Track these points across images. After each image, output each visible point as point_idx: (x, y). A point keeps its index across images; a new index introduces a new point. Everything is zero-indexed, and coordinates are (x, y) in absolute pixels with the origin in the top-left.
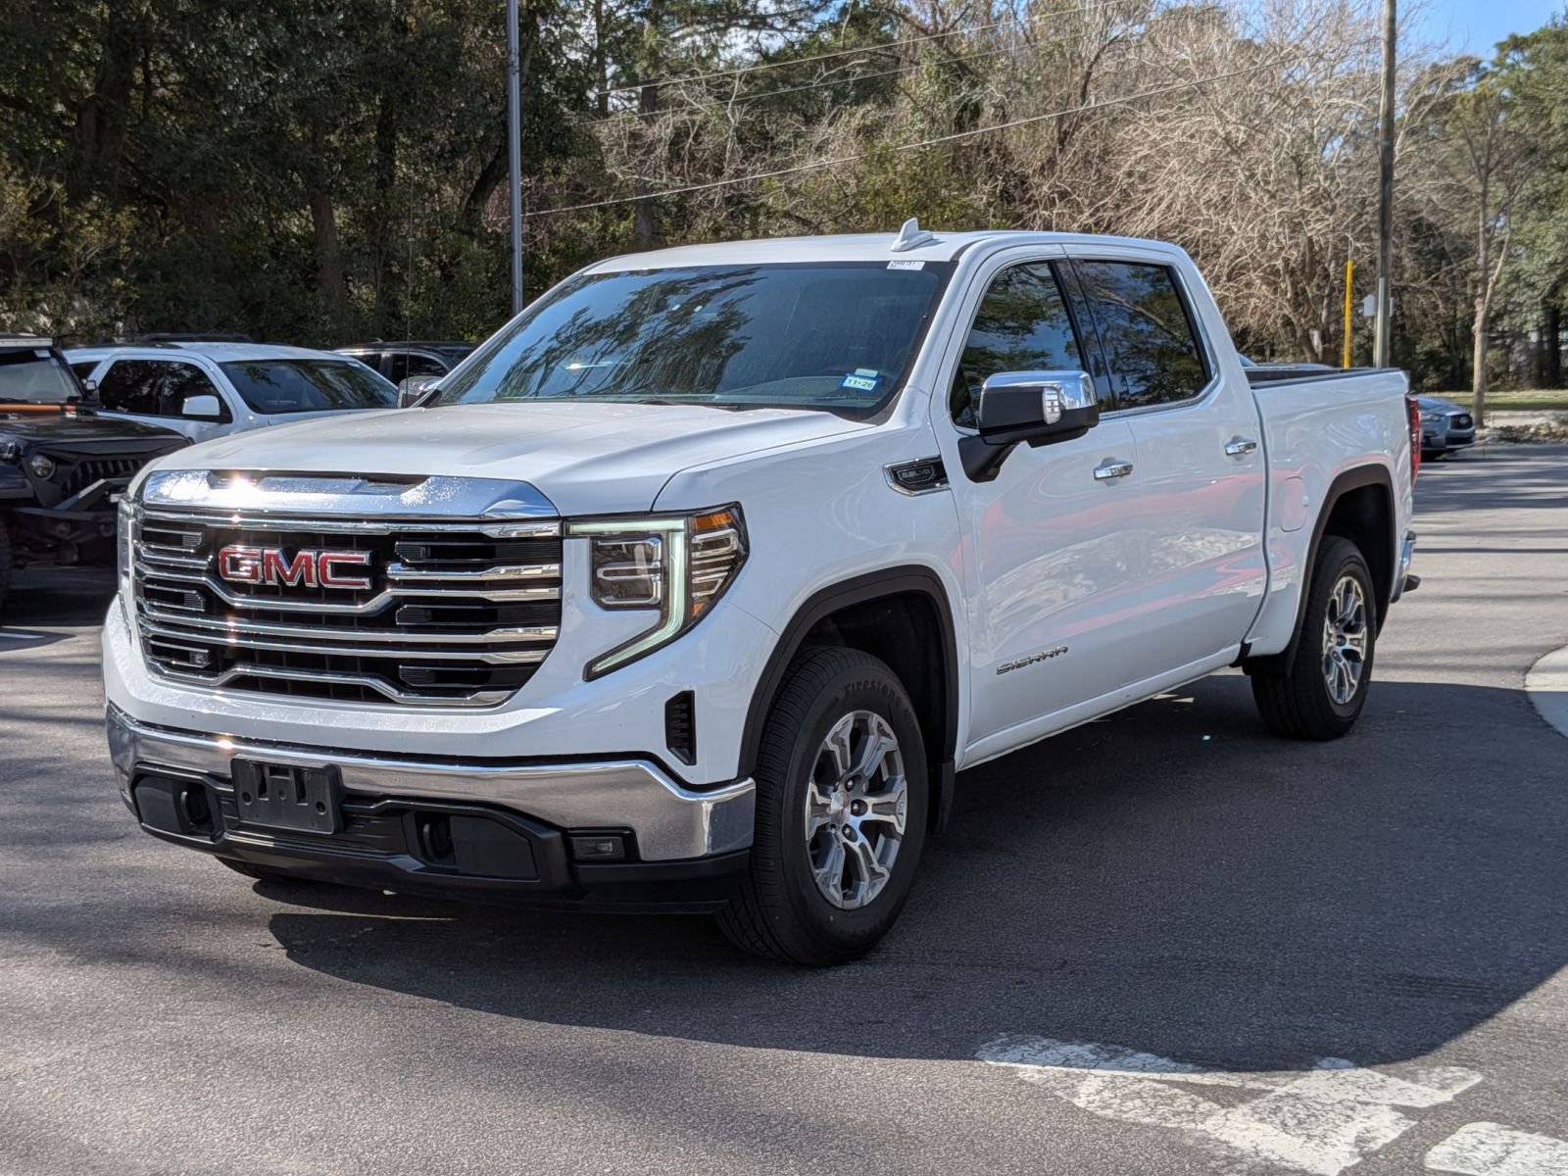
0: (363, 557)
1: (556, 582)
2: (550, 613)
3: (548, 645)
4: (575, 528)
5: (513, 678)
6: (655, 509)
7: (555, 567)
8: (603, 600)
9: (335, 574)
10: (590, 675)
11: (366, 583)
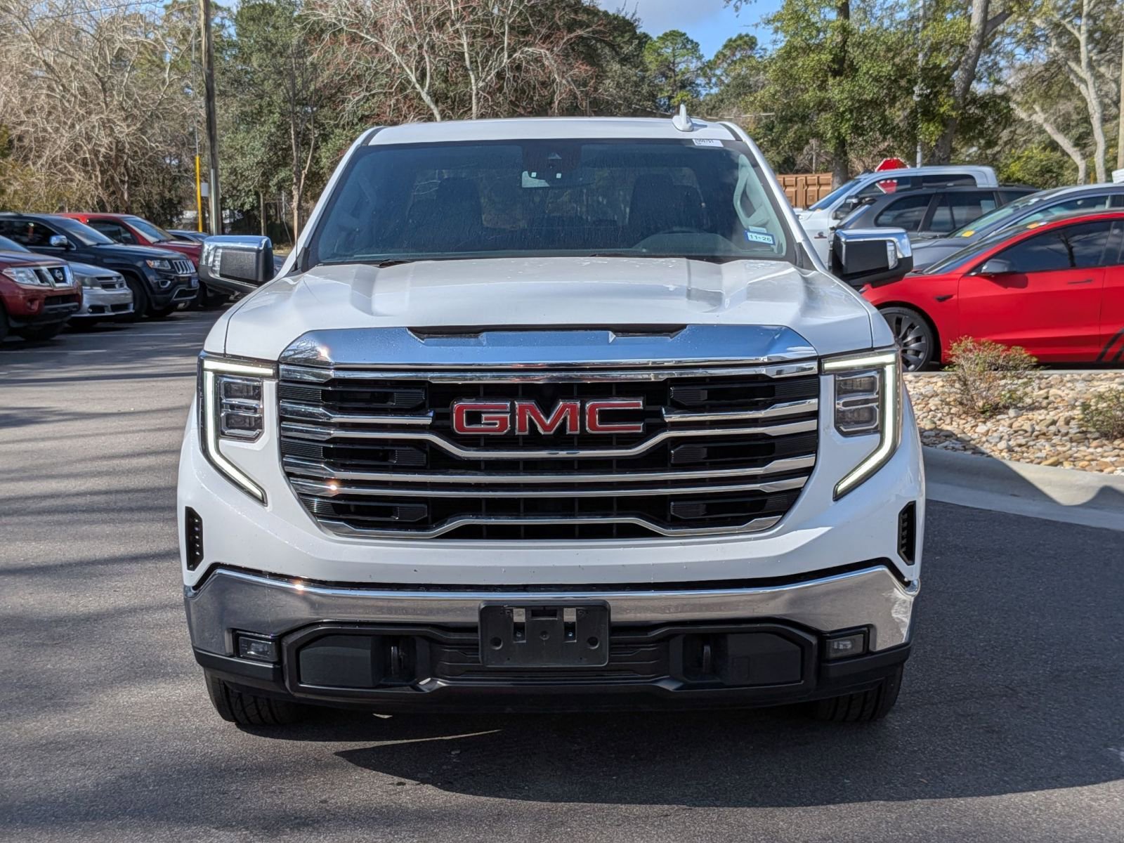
0: (638, 403)
1: (815, 415)
2: (808, 443)
3: (808, 471)
4: (828, 366)
5: (780, 505)
6: (874, 346)
7: (815, 401)
8: (842, 428)
9: (601, 421)
10: (838, 497)
11: (639, 427)
